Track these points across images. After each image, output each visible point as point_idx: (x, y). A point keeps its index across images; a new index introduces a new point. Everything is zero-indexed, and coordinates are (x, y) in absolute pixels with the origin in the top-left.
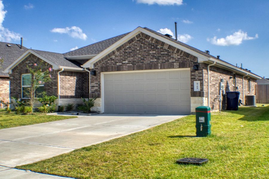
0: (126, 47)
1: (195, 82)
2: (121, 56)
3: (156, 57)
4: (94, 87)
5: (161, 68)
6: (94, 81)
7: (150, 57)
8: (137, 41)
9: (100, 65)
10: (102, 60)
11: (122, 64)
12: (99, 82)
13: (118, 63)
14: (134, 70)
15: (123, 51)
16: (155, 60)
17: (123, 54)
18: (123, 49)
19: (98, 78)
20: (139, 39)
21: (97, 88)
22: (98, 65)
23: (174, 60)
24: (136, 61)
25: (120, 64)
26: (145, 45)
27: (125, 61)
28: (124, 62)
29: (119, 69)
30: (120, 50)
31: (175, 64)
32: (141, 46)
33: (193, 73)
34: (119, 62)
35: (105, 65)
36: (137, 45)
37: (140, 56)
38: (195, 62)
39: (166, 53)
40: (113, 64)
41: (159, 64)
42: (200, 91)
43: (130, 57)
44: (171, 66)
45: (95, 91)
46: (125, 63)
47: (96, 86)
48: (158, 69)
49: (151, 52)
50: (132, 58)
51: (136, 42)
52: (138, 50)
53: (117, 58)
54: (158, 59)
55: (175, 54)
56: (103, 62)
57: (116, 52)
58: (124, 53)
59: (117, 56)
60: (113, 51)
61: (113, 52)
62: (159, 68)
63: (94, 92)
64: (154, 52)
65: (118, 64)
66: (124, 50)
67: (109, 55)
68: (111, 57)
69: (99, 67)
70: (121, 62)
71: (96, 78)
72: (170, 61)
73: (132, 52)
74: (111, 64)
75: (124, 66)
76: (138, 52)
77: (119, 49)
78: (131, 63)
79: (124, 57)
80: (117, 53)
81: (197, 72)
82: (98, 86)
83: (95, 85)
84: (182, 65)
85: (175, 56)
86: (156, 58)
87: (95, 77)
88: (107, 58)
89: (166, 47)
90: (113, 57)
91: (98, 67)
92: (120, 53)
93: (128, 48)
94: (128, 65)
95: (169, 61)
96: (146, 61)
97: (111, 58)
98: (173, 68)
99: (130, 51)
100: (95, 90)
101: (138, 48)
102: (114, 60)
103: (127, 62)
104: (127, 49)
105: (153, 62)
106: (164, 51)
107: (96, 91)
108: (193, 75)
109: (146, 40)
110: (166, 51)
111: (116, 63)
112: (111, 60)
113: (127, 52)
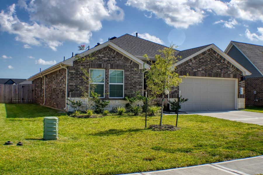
0: (201, 57)
1: (241, 88)
2: (197, 64)
3: (220, 68)
5: (223, 77)
7: (217, 68)
8: (208, 54)
9: (180, 69)
11: (198, 70)
13: (194, 69)
14: (206, 76)
15: (198, 60)
16: (220, 71)
17: (198, 63)
20: (209, 53)
21: (176, 89)
22: (178, 69)
23: (230, 73)
24: (207, 70)
25: (196, 70)
26: (213, 58)
27: (200, 68)
28: (199, 69)
29: (195, 74)
31: (231, 75)
32: (211, 58)
33: (240, 82)
34: (195, 69)
35: (184, 70)
36: (208, 58)
37: (210, 66)
38: (242, 75)
39: (226, 66)
40: (191, 70)
41: (222, 74)
42: (243, 94)
43: (203, 66)
44: (229, 76)
45: (174, 92)
46: (200, 70)
48: (221, 77)
49: (217, 64)
50: (204, 67)
51: (207, 55)
52: (209, 61)
54: (221, 70)
55: (231, 68)
56: (182, 67)
57: (193, 60)
59: (194, 64)
61: (191, 60)
62: (222, 77)
63: (174, 93)
64: (219, 65)
65: (194, 70)
66: (199, 59)
67: (187, 62)
68: (189, 64)
69: (178, 71)
70: (197, 69)
72: (228, 73)
73: (204, 62)
74: (189, 70)
75: (199, 73)
76: (209, 63)
77: (195, 58)
78: (204, 71)
79: (199, 66)
80: (194, 61)
81: (242, 81)
84: (235, 77)
85: (231, 69)
86: (220, 70)
88: (186, 64)
89: (226, 62)
90: (191, 64)
92: (196, 61)
94: (202, 72)
95: (227, 72)
96: (214, 71)
97: (188, 65)
98: (230, 78)
99: (203, 61)
101: (209, 60)
102: (191, 66)
103: (201, 69)
104: (201, 59)
105: (218, 72)
106: (225, 65)
107: (176, 92)
108: (240, 84)
109: (214, 55)
110: (226, 65)
111: (193, 69)
112: (189, 66)
113: (201, 62)
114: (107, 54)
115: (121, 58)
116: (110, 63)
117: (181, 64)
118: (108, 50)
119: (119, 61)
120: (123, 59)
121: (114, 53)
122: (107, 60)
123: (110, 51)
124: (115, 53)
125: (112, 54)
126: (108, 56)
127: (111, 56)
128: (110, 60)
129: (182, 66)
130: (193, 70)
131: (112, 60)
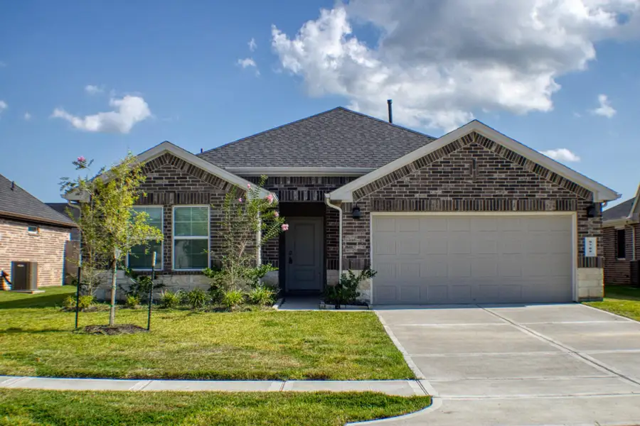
0: (439, 160)
1: (587, 239)
2: (427, 179)
3: (507, 186)
4: (355, 244)
5: (518, 210)
6: (352, 230)
7: (494, 186)
8: (464, 149)
9: (371, 195)
10: (377, 185)
11: (428, 196)
12: (367, 234)
13: (417, 192)
14: (456, 210)
15: (430, 169)
16: (506, 193)
17: (431, 176)
18: (431, 164)
19: (364, 223)
20: (468, 146)
21: (361, 247)
22: (364, 195)
23: (546, 196)
24: (462, 192)
25: (424, 196)
26: (484, 159)
27: (436, 189)
28: (433, 192)
29: (420, 206)
30: (423, 166)
31: (547, 202)
32: (474, 161)
33: (583, 223)
34: (421, 193)
35: (384, 196)
36: (463, 159)
37: (470, 181)
38: (588, 200)
39: (528, 179)
40: (405, 196)
41: (514, 202)
42: (595, 255)
43: (448, 182)
44: (540, 206)
45: (355, 253)
46: (436, 195)
47: (360, 244)
48: (512, 210)
49: (496, 176)
50: (452, 186)
51: (461, 152)
52: (467, 169)
53: (415, 183)
54: (511, 190)
55: (548, 182)
56: (378, 190)
57: (414, 170)
58: (433, 172)
59: (415, 179)
60: (405, 167)
61: (406, 170)
62: (514, 209)
63: (356, 257)
64: (503, 176)
65: (417, 195)
66: (433, 166)
67: (395, 175)
68: (399, 180)
69: (368, 199)
70: (425, 192)
71: (361, 224)
72: (537, 197)
73: (451, 172)
74: (400, 196)
75: (433, 202)
76: (466, 172)
77: (419, 163)
78: (451, 196)
79: (433, 182)
80: (416, 172)
81: (590, 220)
82: (365, 244)
83: (358, 241)
84: (562, 205)
85: (548, 187)
86: (506, 189)
87: (357, 223)
88: (391, 182)
89: (528, 168)
90: (406, 179)
91: (364, 199)
92: (421, 172)
93: (441, 162)
94: (442, 198)
95: (534, 196)
96: (485, 194)
97: (398, 182)
98: (544, 210)
99: (448, 169)
100: (356, 251)
101: (467, 166)
102: (408, 186)
103: (439, 192)
104: (441, 166)
105: (502, 196)
106: (524, 175)
107: (361, 253)
108: (583, 226)
109: (485, 149)
110: (528, 176)
111: (414, 192)
112: (400, 186)
113: (441, 172)
114: (167, 171)
115: (200, 177)
116: (174, 192)
117: (376, 181)
118: (167, 162)
119: (196, 185)
120: (206, 180)
121: (182, 168)
122: (165, 185)
123: (173, 164)
124: (186, 168)
125: (178, 170)
126: (167, 175)
127: (175, 175)
128: (173, 185)
129: (379, 188)
130: (414, 196)
131: (177, 185)
